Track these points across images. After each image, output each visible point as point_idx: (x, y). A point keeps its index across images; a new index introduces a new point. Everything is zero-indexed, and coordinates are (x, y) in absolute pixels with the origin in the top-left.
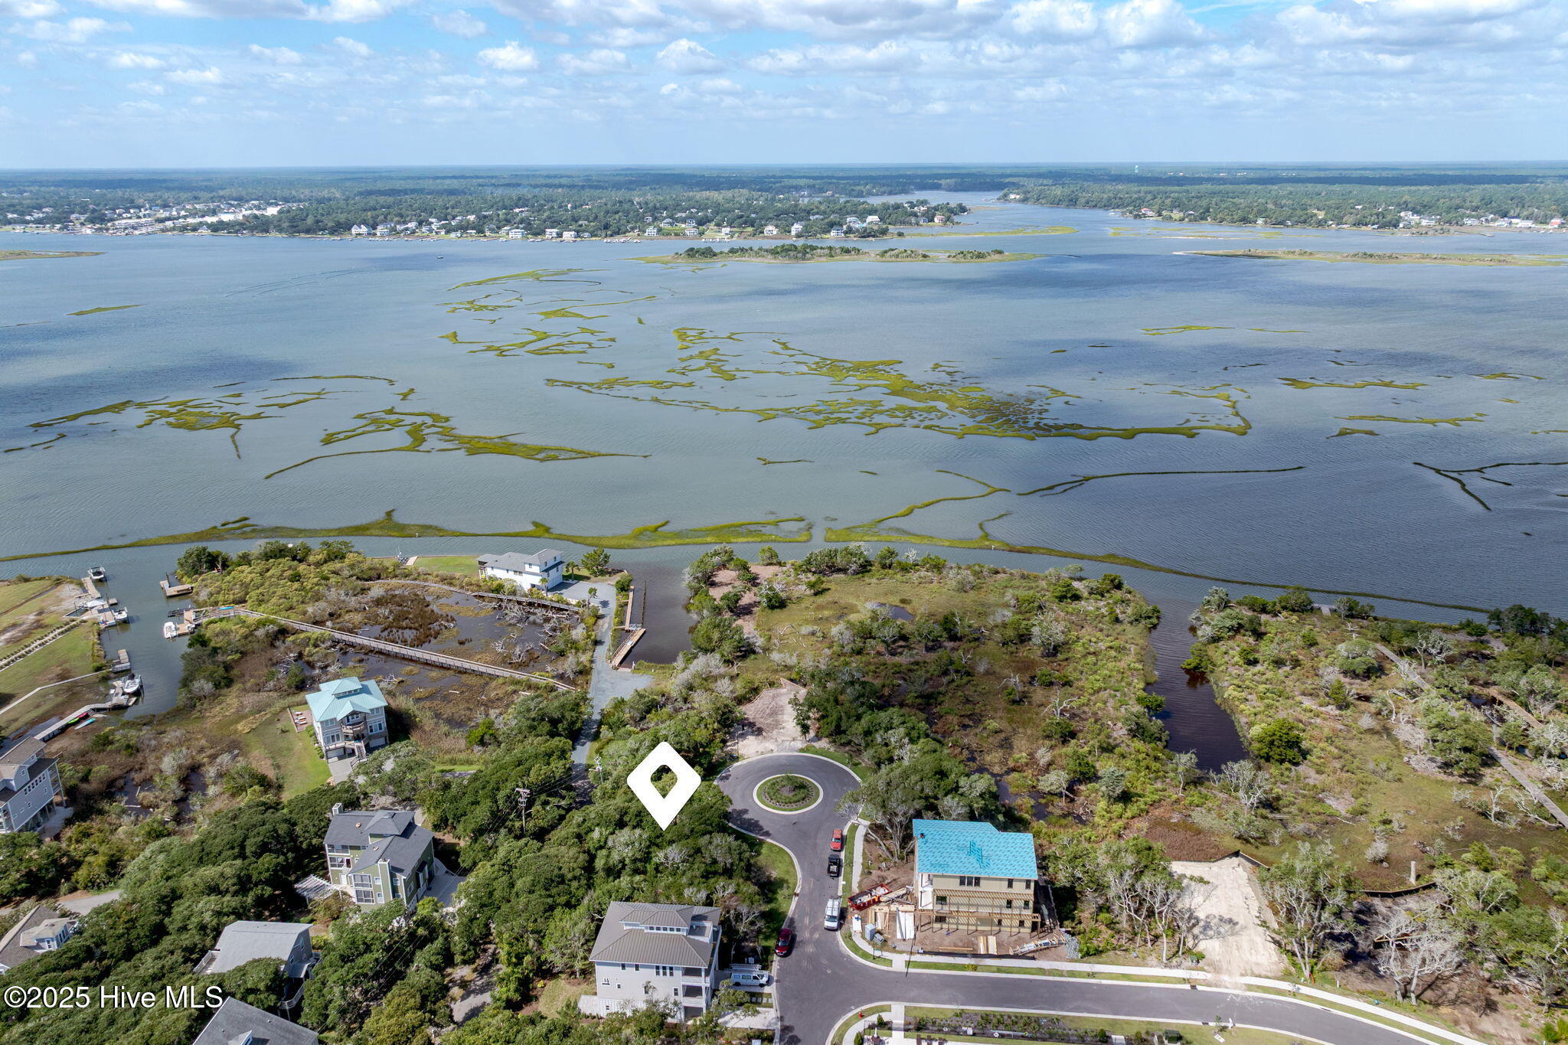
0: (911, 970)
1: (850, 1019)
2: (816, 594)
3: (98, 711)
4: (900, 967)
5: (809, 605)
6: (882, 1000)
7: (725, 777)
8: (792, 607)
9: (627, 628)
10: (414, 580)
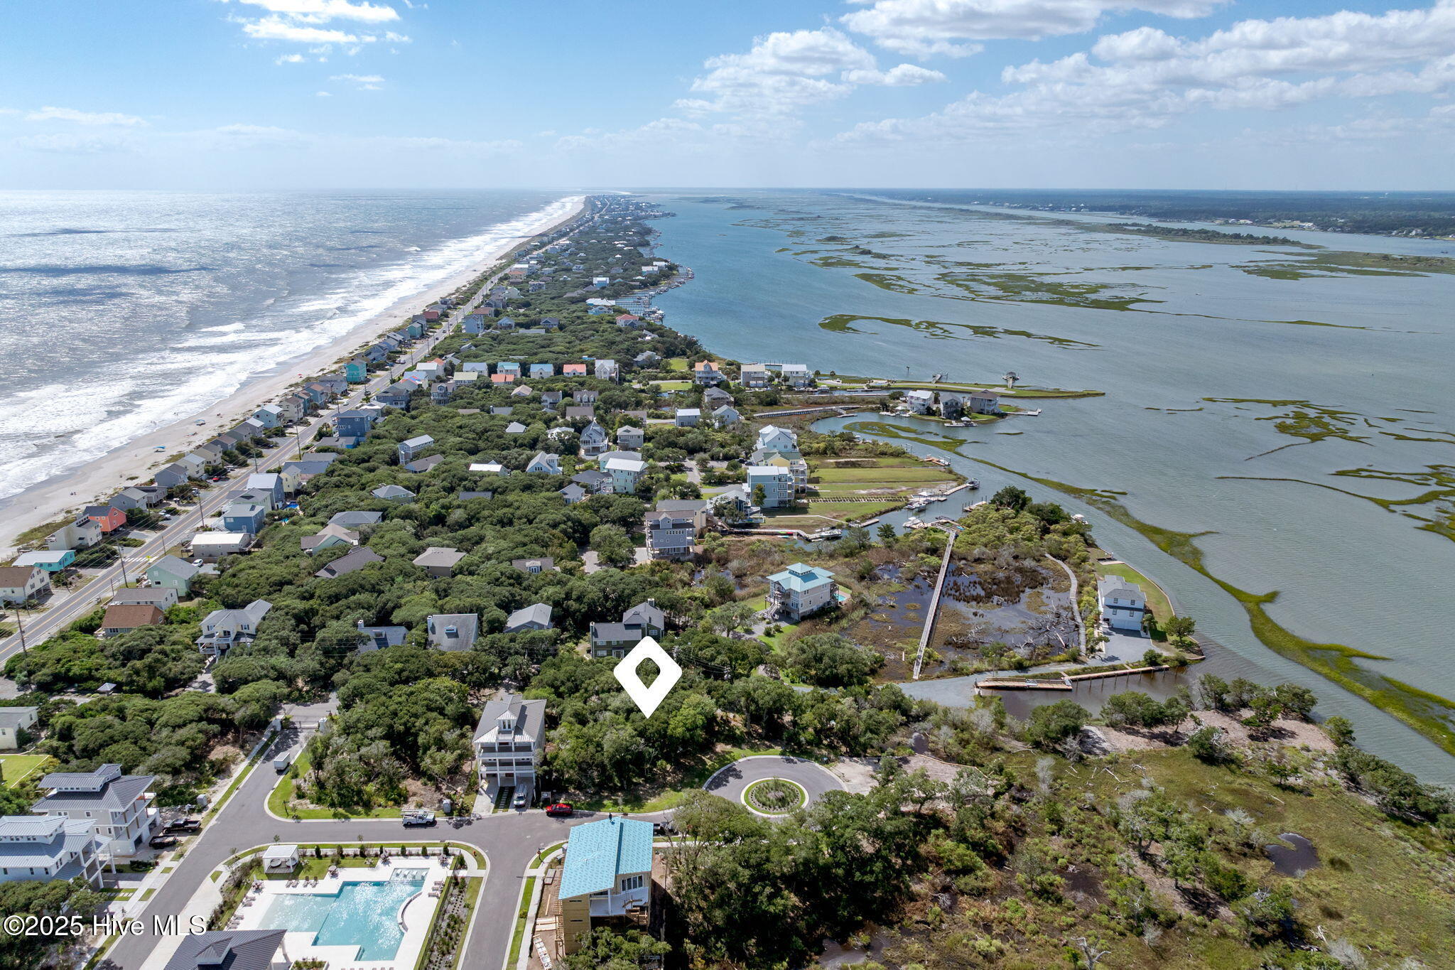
0: (524, 881)
1: (472, 849)
2: (1279, 786)
3: (798, 534)
4: (529, 872)
5: (1240, 782)
6: (492, 864)
7: (789, 761)
8: (1220, 771)
9: (1067, 678)
10: (1075, 572)
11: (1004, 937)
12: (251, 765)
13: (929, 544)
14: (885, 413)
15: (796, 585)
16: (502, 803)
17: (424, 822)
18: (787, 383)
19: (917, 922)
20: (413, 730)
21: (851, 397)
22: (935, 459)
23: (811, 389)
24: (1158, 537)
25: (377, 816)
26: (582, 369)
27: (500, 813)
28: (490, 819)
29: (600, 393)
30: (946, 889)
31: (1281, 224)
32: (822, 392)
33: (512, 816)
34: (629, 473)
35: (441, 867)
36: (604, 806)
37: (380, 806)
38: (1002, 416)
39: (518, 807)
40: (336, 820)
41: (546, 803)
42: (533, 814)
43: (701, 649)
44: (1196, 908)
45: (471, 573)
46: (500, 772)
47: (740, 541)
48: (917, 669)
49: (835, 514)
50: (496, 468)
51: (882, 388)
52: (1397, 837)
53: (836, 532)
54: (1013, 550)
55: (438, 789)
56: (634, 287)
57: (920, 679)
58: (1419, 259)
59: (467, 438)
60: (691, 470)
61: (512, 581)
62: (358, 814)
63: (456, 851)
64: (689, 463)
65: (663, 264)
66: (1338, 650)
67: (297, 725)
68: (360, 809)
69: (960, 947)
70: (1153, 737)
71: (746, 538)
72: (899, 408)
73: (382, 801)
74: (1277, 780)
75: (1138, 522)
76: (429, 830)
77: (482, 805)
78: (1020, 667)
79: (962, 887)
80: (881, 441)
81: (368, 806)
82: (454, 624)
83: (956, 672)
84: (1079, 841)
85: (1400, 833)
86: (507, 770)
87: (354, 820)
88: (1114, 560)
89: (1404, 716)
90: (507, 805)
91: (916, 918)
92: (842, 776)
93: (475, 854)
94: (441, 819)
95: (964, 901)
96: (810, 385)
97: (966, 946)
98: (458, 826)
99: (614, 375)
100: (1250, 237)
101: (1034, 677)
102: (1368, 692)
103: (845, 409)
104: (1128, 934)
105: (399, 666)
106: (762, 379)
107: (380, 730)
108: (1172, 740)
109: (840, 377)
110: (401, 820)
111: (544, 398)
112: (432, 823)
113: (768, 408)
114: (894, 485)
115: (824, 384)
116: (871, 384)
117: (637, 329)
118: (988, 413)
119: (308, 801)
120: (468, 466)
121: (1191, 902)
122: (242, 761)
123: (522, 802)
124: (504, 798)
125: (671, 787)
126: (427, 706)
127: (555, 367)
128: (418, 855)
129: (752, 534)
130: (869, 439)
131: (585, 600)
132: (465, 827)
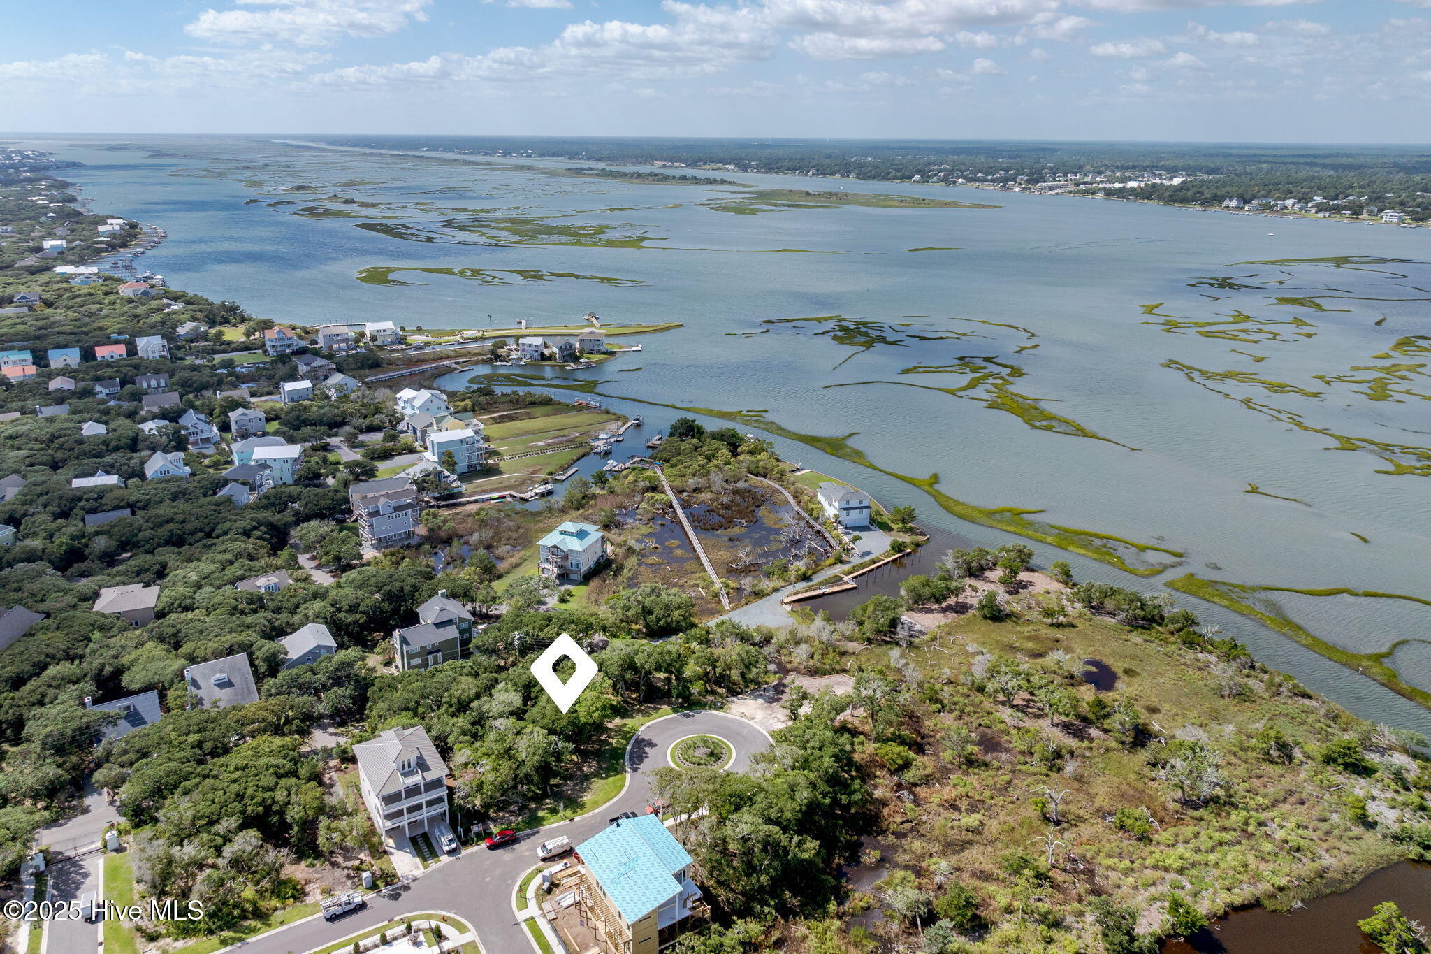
0: (524, 926)
1: (436, 915)
2: (1052, 625)
3: (511, 496)
4: (521, 916)
5: (1027, 630)
6: (472, 922)
7: (688, 716)
8: (1009, 625)
9: (845, 579)
10: (781, 486)
11: (972, 810)
12: (37, 926)
13: (647, 482)
14: (499, 363)
15: (574, 544)
16: (427, 854)
17: (353, 906)
18: (376, 343)
19: (902, 823)
20: (275, 808)
21: (455, 351)
22: (585, 403)
23: (404, 347)
24: (818, 444)
25: (282, 923)
26: (120, 350)
27: (433, 865)
28: (426, 876)
29: (171, 376)
30: (899, 786)
31: (708, 167)
32: (417, 348)
33: (448, 864)
34: (285, 461)
35: (415, 948)
36: (543, 818)
37: (276, 909)
38: (612, 354)
39: (451, 852)
40: (229, 948)
41: (480, 837)
42: (472, 853)
43: (541, 629)
44: (1075, 736)
45: (187, 609)
46: (405, 821)
47: (457, 514)
48: (725, 600)
49: (531, 470)
50: (113, 479)
51: (476, 339)
52: (1146, 641)
53: (549, 487)
54: (721, 475)
55: (334, 865)
56: (100, 251)
57: (733, 609)
58: (831, 194)
59: (31, 449)
60: (338, 447)
61: (253, 606)
62: (254, 930)
63: (424, 924)
64: (334, 441)
65: (121, 221)
66: (1009, 511)
67: (71, 854)
68: (253, 923)
69: (950, 832)
70: (945, 610)
71: (459, 509)
72: (514, 357)
73: (275, 902)
74: (1049, 621)
75: (794, 434)
76: (362, 913)
77: (404, 863)
78: (805, 578)
79: (912, 780)
80: (522, 391)
81: (261, 915)
82: (221, 672)
83: (758, 594)
84: (963, 712)
85: (1145, 637)
86: (416, 816)
87: (253, 939)
88: (802, 469)
89: (1083, 552)
90: (434, 855)
91: (899, 819)
92: (743, 715)
93: (444, 920)
94: (370, 896)
95: (922, 791)
96: (400, 343)
97: (952, 828)
98: (395, 897)
99: (165, 353)
100: (695, 178)
101: (821, 584)
102: (1049, 539)
103: (459, 363)
104: (1050, 773)
105: (194, 738)
106: (346, 341)
107: (233, 819)
108: (961, 609)
109: (429, 332)
110: (320, 914)
111: (98, 388)
112: (362, 906)
113: (373, 371)
114: (566, 432)
115: (418, 339)
116: (465, 336)
117: (153, 298)
118: (598, 352)
119: (169, 940)
120: (69, 482)
121: (1069, 733)
122: (17, 927)
123: (454, 846)
124: (424, 849)
125: (595, 776)
126: (276, 773)
127: (81, 351)
128: (376, 946)
129: (461, 504)
130: (507, 390)
131: (362, 608)
132: (404, 894)
